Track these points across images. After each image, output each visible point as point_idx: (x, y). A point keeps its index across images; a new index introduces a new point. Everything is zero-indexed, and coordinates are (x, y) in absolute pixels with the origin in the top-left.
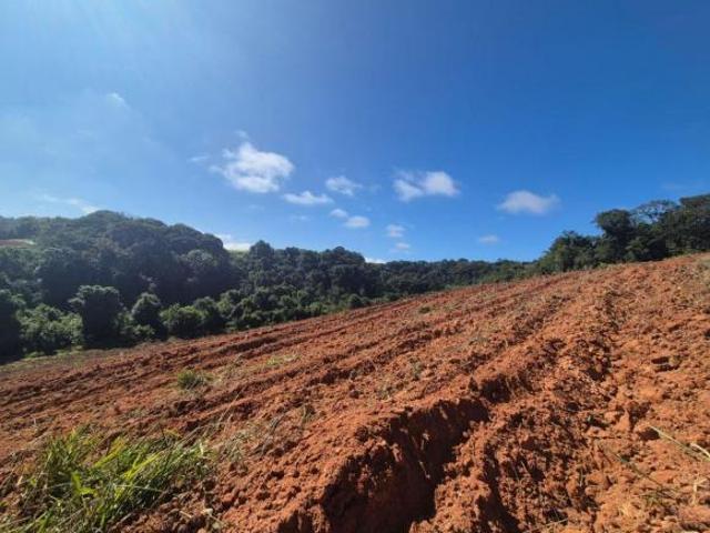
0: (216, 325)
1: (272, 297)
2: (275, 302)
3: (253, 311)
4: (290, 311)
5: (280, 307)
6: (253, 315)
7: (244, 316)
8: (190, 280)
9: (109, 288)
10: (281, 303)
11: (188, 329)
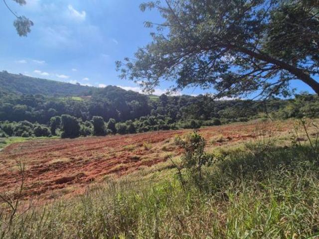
0: (133, 130)
1: (155, 120)
2: (156, 122)
3: (146, 125)
4: (161, 126)
5: (158, 124)
6: (146, 127)
7: (143, 127)
8: (131, 112)
9: (100, 117)
10: (159, 123)
11: (123, 131)
